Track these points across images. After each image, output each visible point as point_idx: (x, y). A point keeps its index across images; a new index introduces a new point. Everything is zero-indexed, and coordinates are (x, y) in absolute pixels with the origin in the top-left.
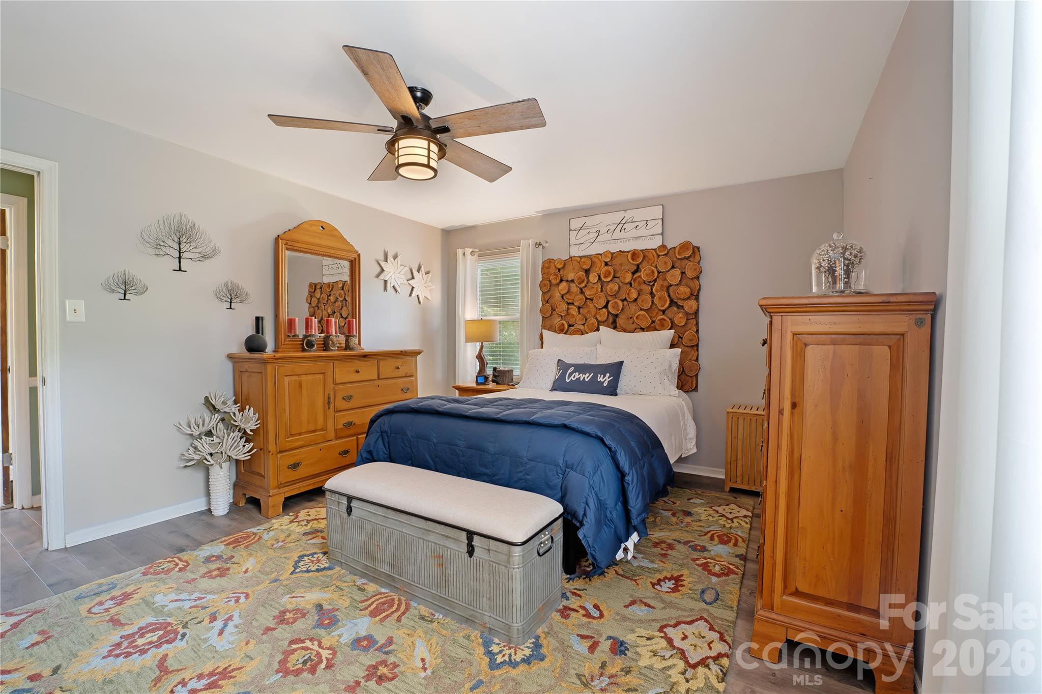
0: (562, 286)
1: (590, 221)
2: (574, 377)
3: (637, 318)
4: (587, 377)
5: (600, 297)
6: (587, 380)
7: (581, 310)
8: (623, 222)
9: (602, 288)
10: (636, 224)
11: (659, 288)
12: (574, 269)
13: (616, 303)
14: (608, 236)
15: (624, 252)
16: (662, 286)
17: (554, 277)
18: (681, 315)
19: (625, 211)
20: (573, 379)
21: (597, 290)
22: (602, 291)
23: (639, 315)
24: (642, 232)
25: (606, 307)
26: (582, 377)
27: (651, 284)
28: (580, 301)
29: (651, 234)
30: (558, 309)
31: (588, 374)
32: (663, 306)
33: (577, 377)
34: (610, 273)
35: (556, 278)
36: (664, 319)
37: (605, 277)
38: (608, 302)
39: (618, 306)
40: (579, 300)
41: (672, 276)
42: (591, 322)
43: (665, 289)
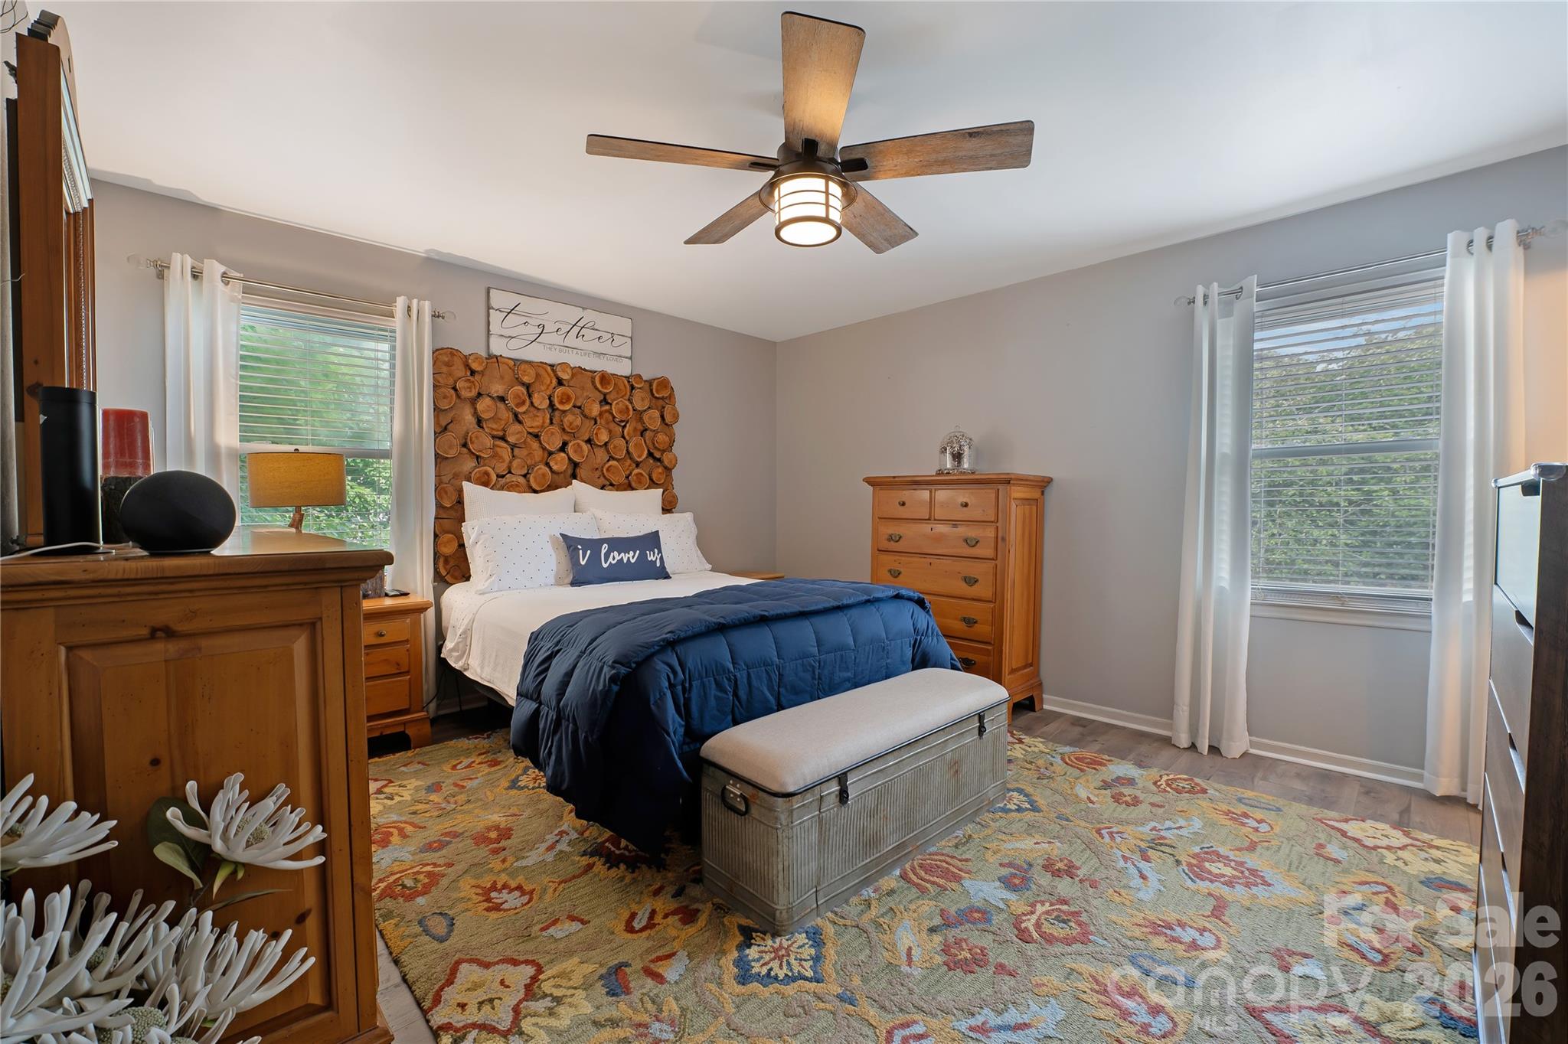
0: (484, 405)
1: (528, 304)
2: (614, 559)
3: (608, 470)
4: (631, 557)
5: (552, 434)
6: (633, 561)
7: (516, 451)
8: (581, 324)
9: (551, 420)
10: (599, 334)
11: (631, 432)
12: (502, 378)
13: (578, 445)
14: (557, 339)
15: (585, 370)
16: (635, 429)
17: (467, 385)
18: (660, 470)
19: (584, 309)
20: (614, 562)
21: (544, 422)
22: (551, 423)
23: (610, 466)
24: (605, 347)
25: (563, 449)
26: (625, 557)
27: (623, 424)
28: (518, 436)
29: (618, 354)
30: (475, 446)
31: (632, 553)
32: (639, 457)
33: (618, 558)
34: (569, 399)
35: (470, 388)
36: (641, 474)
37: (561, 403)
38: (565, 444)
39: (582, 451)
40: (518, 433)
41: (650, 418)
42: (540, 472)
43: (639, 433)
